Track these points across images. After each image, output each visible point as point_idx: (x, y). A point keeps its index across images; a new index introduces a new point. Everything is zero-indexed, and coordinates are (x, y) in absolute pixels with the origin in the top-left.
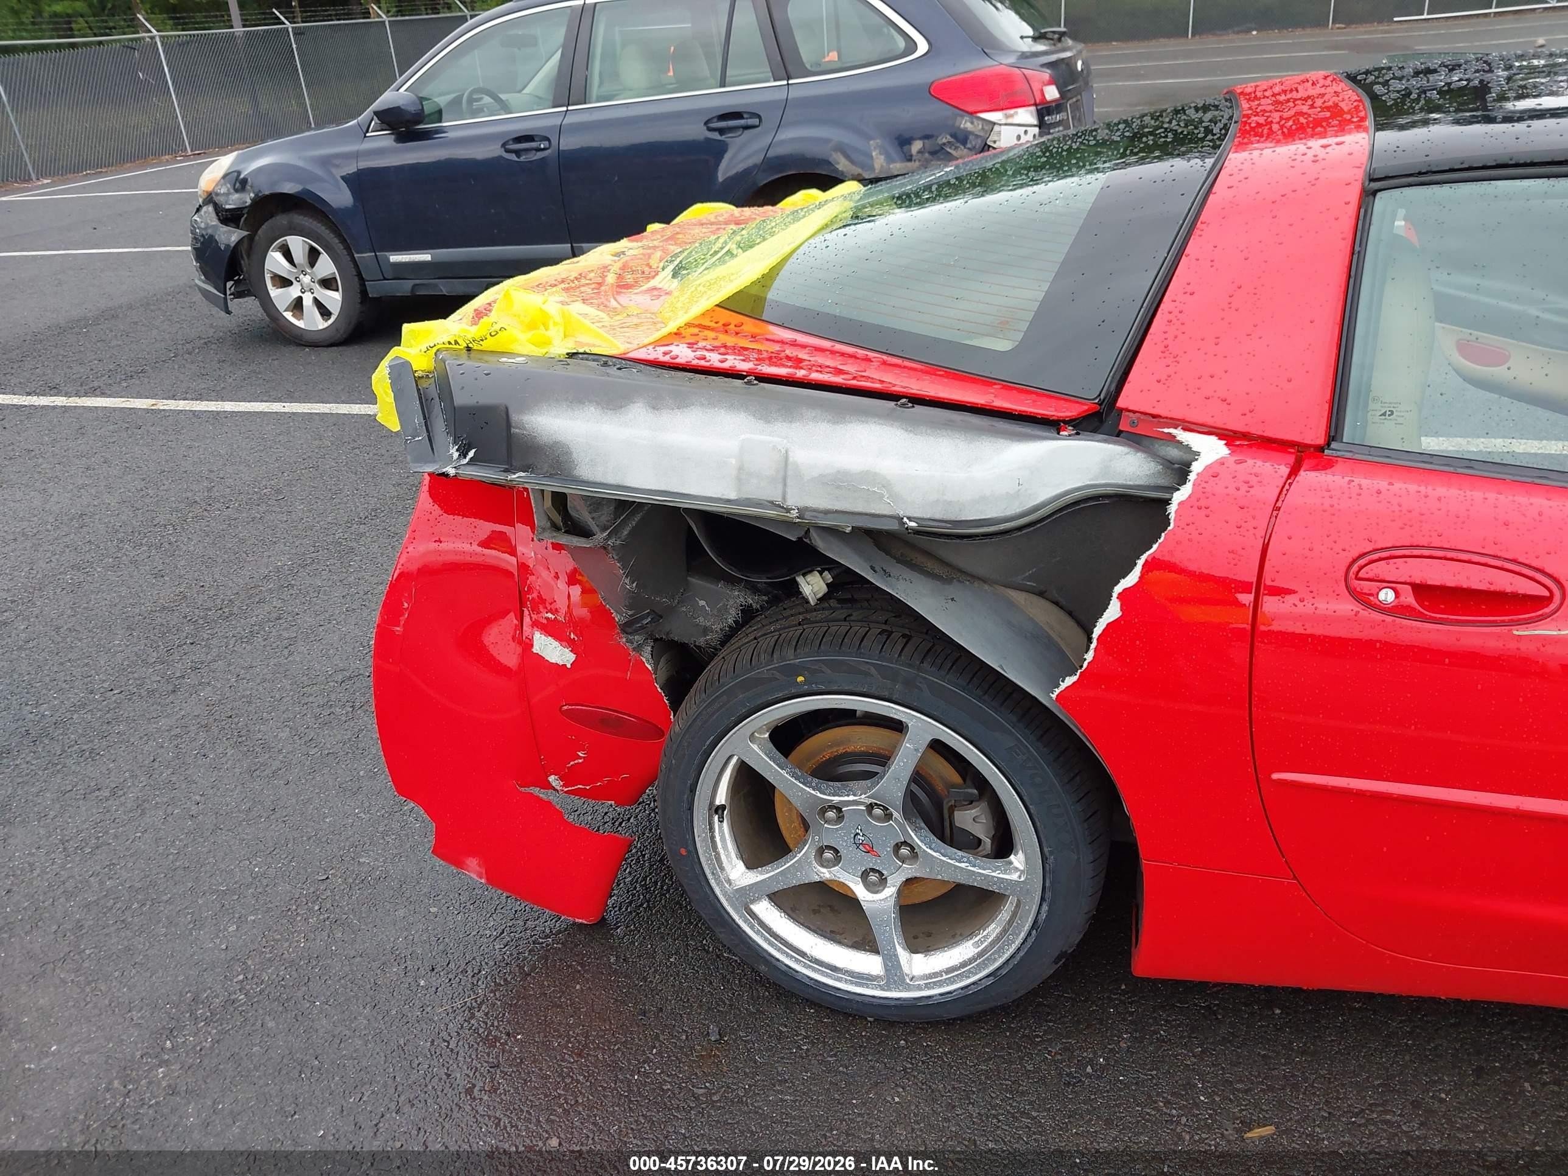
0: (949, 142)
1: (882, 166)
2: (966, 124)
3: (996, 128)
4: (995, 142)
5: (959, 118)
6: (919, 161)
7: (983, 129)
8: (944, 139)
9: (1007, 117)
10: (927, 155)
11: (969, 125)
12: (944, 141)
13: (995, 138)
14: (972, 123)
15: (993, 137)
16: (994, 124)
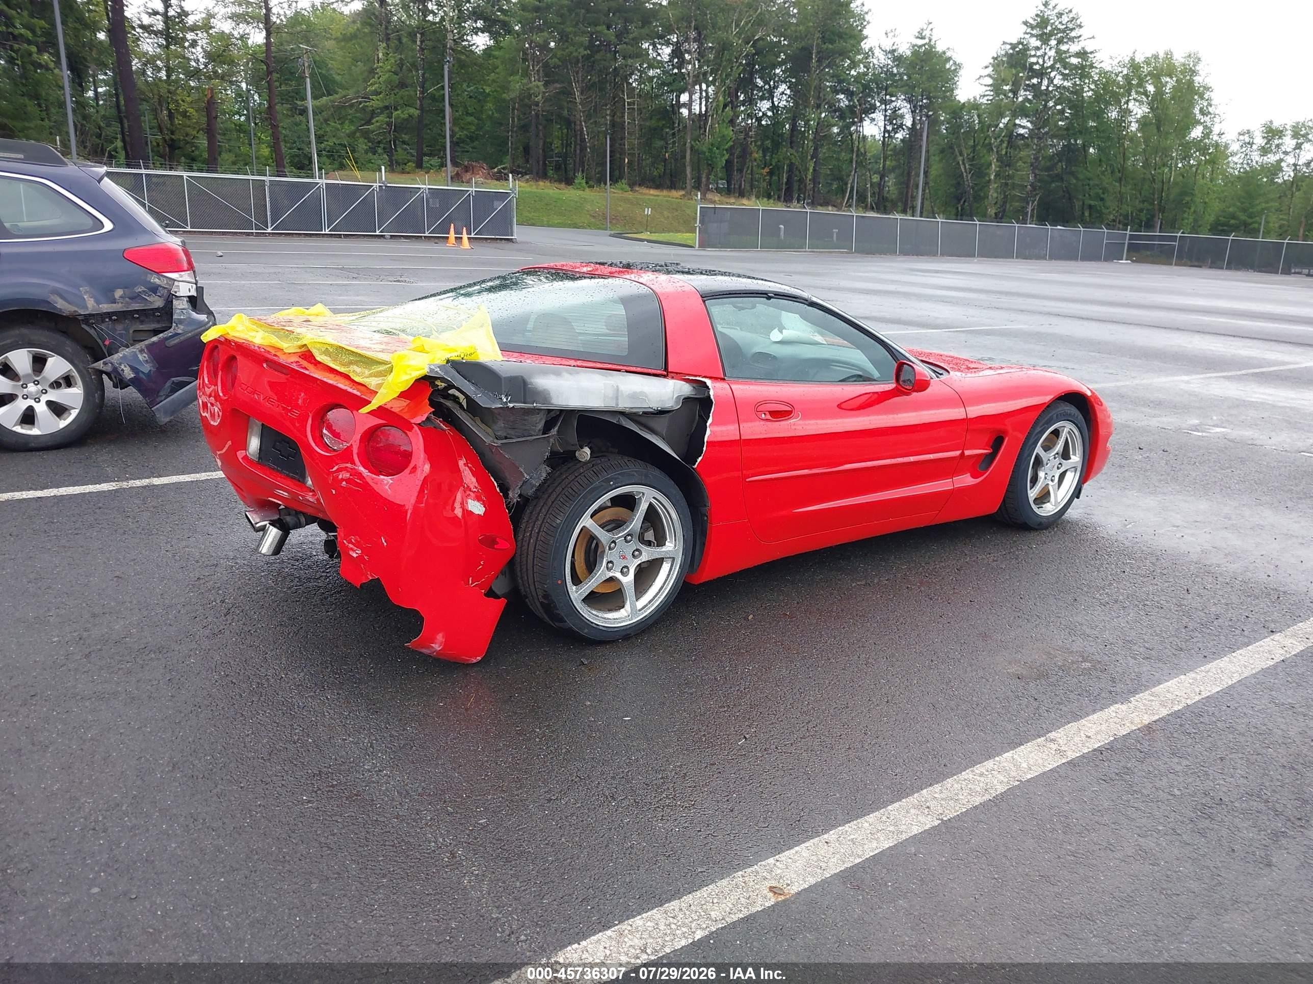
0: (144, 291)
1: (93, 306)
2: (155, 280)
3: (176, 283)
4: (176, 292)
5: (149, 275)
6: (122, 303)
7: (167, 283)
8: (139, 289)
9: (181, 276)
10: (127, 299)
11: (157, 280)
12: (140, 290)
13: (176, 290)
14: (160, 279)
15: (174, 289)
16: (175, 280)
